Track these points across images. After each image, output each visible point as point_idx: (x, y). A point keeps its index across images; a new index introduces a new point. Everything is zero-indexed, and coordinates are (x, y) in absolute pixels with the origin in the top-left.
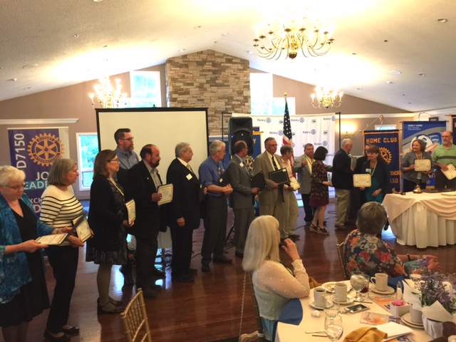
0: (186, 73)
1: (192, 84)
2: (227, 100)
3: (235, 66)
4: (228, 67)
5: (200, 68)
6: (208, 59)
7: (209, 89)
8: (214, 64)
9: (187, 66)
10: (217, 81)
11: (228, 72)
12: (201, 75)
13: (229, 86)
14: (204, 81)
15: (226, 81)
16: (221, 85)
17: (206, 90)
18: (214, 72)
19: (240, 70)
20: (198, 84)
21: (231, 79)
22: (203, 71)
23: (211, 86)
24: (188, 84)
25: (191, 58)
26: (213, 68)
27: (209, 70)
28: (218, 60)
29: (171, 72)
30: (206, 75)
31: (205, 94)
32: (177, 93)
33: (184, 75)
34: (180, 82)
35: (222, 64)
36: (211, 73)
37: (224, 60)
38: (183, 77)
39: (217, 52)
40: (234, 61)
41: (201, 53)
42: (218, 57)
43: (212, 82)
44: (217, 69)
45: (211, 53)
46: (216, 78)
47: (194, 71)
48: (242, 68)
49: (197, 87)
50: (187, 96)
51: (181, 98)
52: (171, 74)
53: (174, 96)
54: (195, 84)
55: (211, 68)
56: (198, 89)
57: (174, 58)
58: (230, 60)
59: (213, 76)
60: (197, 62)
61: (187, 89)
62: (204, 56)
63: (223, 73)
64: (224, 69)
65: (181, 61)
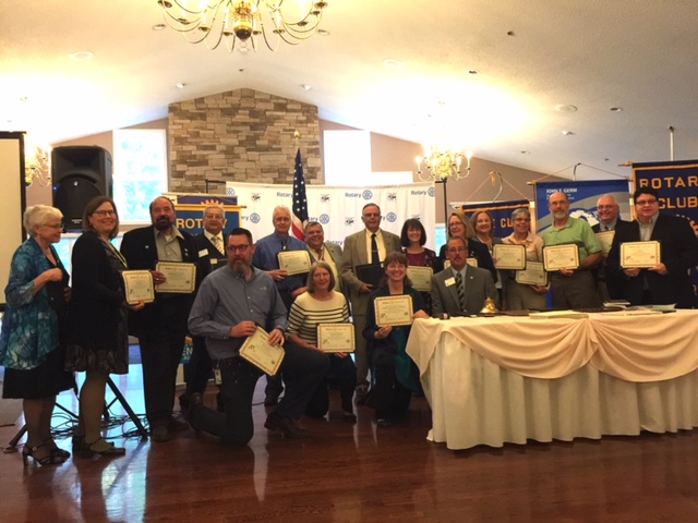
0: (202, 128)
1: (213, 148)
2: (276, 175)
3: (292, 116)
4: (279, 118)
5: (228, 120)
6: (243, 105)
7: (243, 156)
8: (253, 113)
9: (203, 117)
10: (258, 142)
11: (278, 126)
12: (228, 132)
13: (280, 149)
14: (236, 142)
15: (275, 142)
16: (267, 149)
17: (237, 157)
18: (253, 127)
19: (301, 122)
20: (224, 148)
21: (285, 138)
22: (233, 124)
23: (248, 150)
24: (206, 148)
25: (210, 103)
26: (252, 120)
27: (245, 124)
28: (260, 106)
29: (175, 127)
30: (238, 132)
31: (236, 165)
32: (186, 163)
33: (198, 133)
34: (190, 143)
35: (267, 113)
36: (248, 128)
37: (271, 106)
38: (197, 135)
39: (259, 93)
40: (289, 107)
41: (230, 94)
42: (261, 100)
43: (250, 144)
44: (258, 120)
45: (249, 94)
46: (257, 137)
47: (215, 124)
48: (305, 118)
49: (222, 152)
50: (204, 168)
51: (192, 171)
52: (175, 130)
53: (180, 168)
54: (218, 148)
55: (247, 119)
56: (223, 156)
57: (180, 103)
58: (282, 105)
59: (252, 134)
60: (222, 110)
61: (204, 156)
62: (235, 100)
63: (269, 128)
64: (271, 121)
65: (192, 109)
